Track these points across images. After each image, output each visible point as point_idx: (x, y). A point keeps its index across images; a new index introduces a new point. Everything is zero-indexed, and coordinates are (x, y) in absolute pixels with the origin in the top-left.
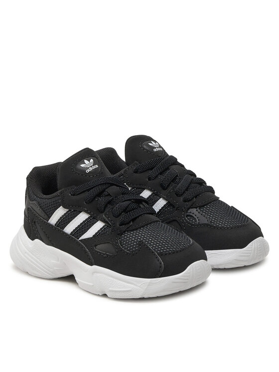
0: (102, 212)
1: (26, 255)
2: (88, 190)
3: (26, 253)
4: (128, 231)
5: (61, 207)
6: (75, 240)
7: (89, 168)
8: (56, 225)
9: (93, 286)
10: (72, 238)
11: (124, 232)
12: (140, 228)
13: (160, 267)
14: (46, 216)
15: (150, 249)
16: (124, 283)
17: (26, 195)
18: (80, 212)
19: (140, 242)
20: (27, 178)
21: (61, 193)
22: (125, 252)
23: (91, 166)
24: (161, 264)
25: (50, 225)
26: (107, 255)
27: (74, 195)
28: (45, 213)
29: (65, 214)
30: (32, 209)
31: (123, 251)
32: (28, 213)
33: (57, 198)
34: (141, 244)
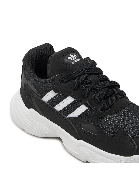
0: (85, 98)
1: (23, 118)
2: (74, 79)
3: (23, 117)
4: (107, 115)
5: (52, 91)
6: (64, 117)
7: (74, 60)
8: (47, 102)
9: (79, 155)
10: (61, 115)
11: (104, 116)
12: (116, 113)
13: (135, 148)
14: (39, 95)
15: (125, 133)
16: (105, 158)
17: (22, 71)
18: (67, 96)
19: (117, 126)
20: (23, 60)
21: (52, 80)
22: (105, 133)
23: (76, 59)
24: (135, 145)
25: (43, 102)
26: (91, 134)
27: (62, 83)
28: (39, 92)
29: (55, 96)
30: (27, 86)
31: (104, 132)
32: (25, 88)
33: (49, 84)
34: (118, 127)
